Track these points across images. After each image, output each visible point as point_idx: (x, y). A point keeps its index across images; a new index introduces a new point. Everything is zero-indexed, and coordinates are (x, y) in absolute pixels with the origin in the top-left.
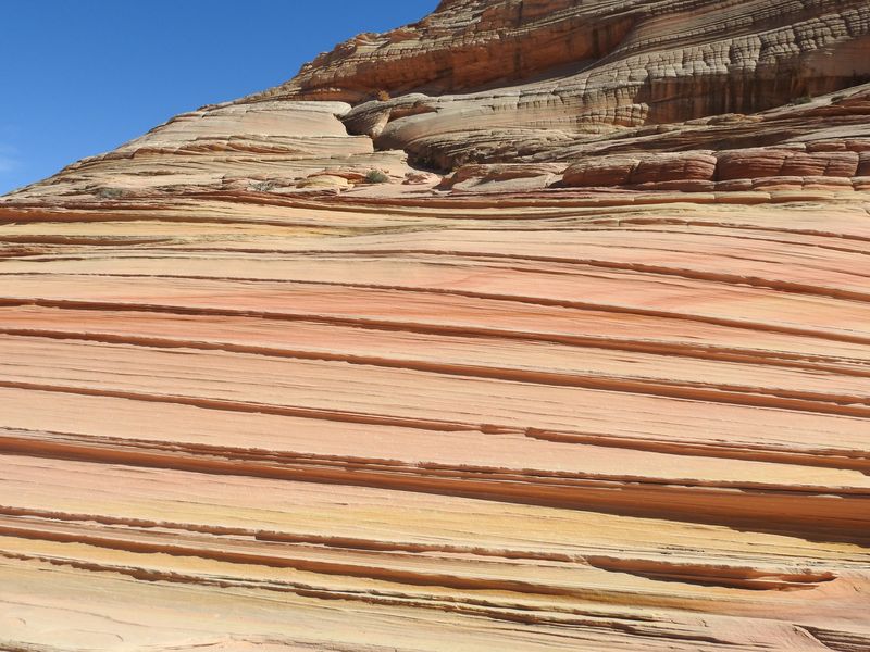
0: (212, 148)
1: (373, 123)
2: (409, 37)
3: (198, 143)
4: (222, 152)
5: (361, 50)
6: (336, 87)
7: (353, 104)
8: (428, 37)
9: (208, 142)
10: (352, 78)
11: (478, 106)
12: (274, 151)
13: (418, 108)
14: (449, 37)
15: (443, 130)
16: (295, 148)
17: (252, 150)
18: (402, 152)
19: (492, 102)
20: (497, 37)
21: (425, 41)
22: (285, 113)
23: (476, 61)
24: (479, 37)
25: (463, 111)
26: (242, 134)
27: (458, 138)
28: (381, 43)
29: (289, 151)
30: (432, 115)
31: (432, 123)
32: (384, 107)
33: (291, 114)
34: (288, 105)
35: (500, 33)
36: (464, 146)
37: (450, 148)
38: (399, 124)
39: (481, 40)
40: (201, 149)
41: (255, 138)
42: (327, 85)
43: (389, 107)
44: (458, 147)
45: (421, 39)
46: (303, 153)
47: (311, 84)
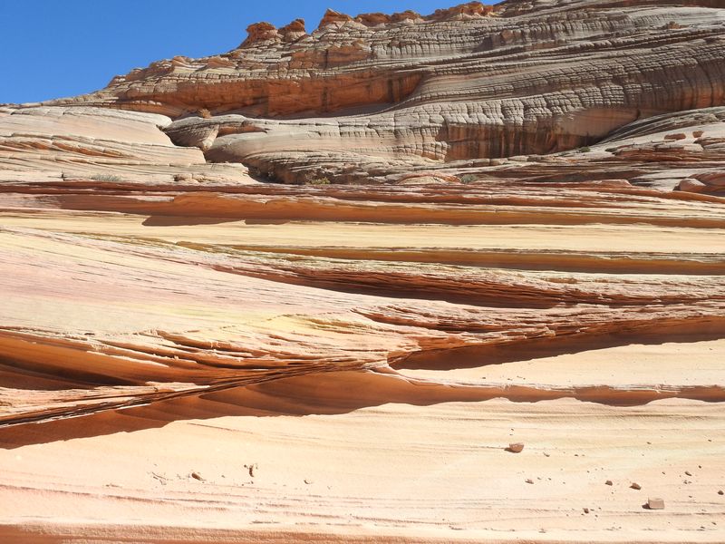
0: (35, 146)
1: (202, 137)
2: (225, 65)
3: (18, 139)
4: (47, 151)
5: (178, 70)
6: (156, 101)
7: (173, 118)
8: (244, 67)
9: (29, 139)
10: (171, 94)
11: (304, 130)
12: (105, 154)
13: (244, 128)
14: (264, 70)
15: (278, 149)
16: (128, 153)
17: (80, 151)
18: (240, 165)
19: (315, 128)
20: (308, 75)
21: (241, 71)
22: (106, 119)
23: (289, 93)
24: (293, 73)
25: (292, 134)
26: (67, 135)
27: (297, 156)
28: (198, 67)
29: (122, 156)
30: (262, 135)
31: (264, 142)
32: (211, 124)
33: (112, 121)
34: (109, 112)
35: (310, 72)
36: (306, 164)
37: (293, 165)
38: (229, 140)
39: (294, 76)
40: (22, 146)
41: (81, 140)
42: (147, 97)
43: (216, 124)
44: (301, 164)
45: (237, 68)
46: (138, 159)
47: (129, 95)
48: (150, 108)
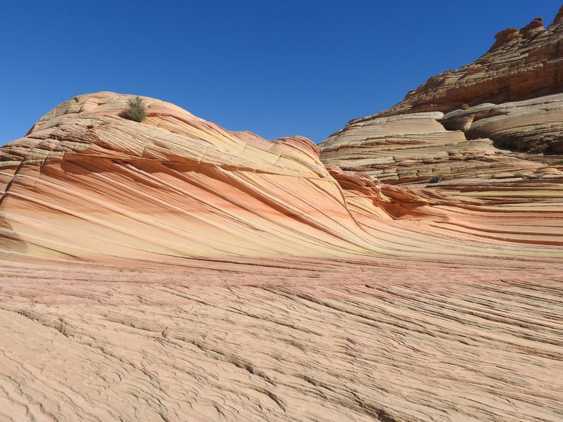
1: (464, 123)
4: (384, 145)
5: (447, 81)
6: (434, 104)
7: (445, 112)
8: (492, 69)
10: (443, 98)
11: (536, 109)
12: (410, 143)
13: (492, 113)
15: (514, 125)
16: (421, 141)
17: (398, 143)
18: (488, 140)
20: (542, 65)
21: (490, 72)
22: (408, 121)
24: (528, 66)
25: (526, 113)
26: (391, 135)
27: (528, 130)
28: (460, 76)
29: (419, 143)
30: (503, 117)
31: (504, 122)
32: (469, 114)
33: (411, 121)
34: (409, 116)
35: (543, 63)
36: (533, 135)
37: (524, 137)
38: (481, 123)
39: (531, 68)
41: (398, 136)
42: (428, 103)
43: (472, 113)
44: (529, 135)
46: (427, 143)
47: (419, 103)
48: (431, 109)
